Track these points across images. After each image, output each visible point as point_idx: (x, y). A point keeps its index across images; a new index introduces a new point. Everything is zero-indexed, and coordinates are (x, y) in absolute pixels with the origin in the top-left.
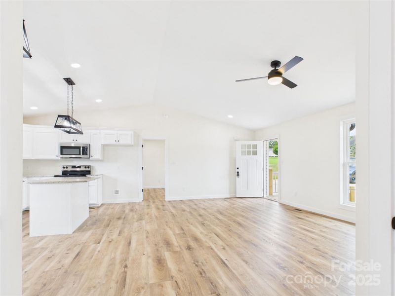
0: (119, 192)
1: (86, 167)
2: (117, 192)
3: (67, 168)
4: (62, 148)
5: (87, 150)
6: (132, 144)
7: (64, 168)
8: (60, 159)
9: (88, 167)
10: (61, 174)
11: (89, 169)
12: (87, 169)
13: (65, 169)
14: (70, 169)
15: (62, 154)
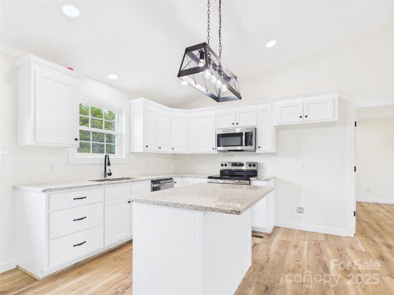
0: (305, 211)
1: (250, 165)
2: (300, 210)
3: (226, 165)
4: (220, 136)
5: (251, 138)
6: (337, 119)
7: (222, 165)
8: (217, 153)
9: (254, 165)
10: (218, 174)
11: (255, 168)
12: (252, 168)
13: (224, 168)
14: (229, 167)
15: (219, 145)
